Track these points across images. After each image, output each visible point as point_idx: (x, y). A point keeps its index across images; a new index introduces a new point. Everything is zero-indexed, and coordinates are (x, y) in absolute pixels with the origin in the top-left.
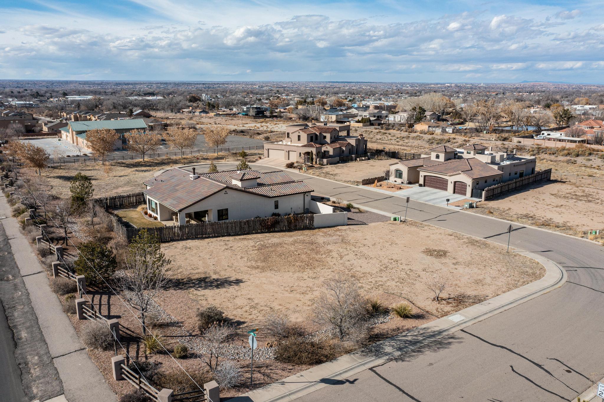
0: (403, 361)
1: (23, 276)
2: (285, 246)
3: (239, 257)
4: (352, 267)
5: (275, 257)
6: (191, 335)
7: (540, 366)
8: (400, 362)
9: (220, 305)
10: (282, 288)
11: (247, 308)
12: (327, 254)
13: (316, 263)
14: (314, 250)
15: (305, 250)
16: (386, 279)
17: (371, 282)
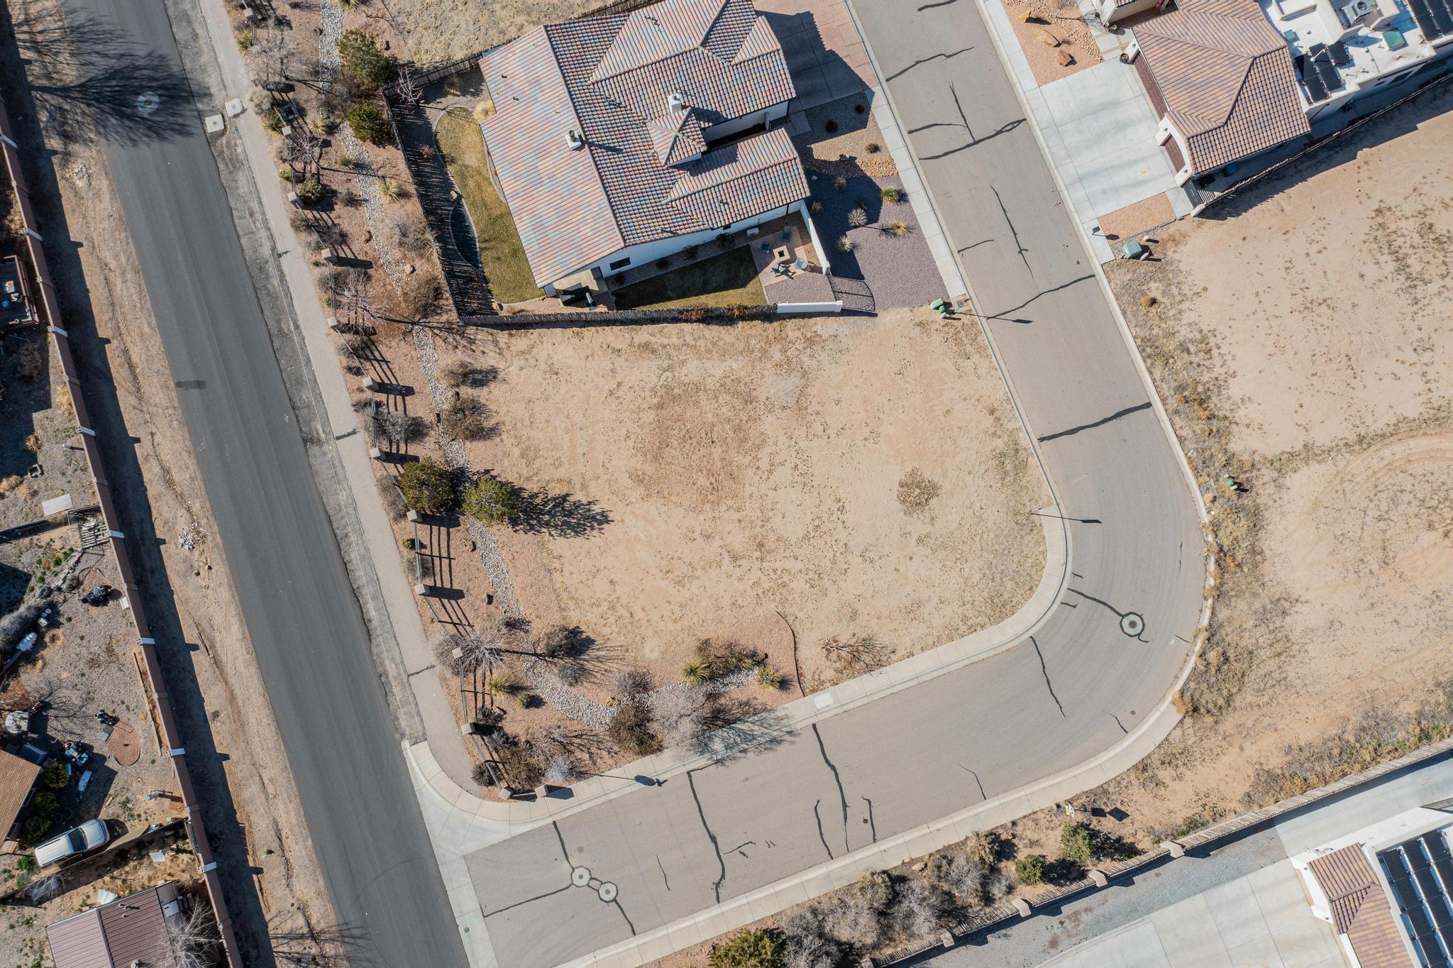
0: (723, 764)
1: (338, 438)
2: (702, 396)
3: (624, 432)
4: (771, 514)
5: (675, 443)
6: (535, 654)
7: (845, 805)
8: (721, 768)
9: (576, 590)
10: (659, 557)
11: (605, 606)
12: (753, 454)
13: (728, 483)
14: (740, 429)
15: (727, 427)
16: (798, 565)
17: (775, 571)
